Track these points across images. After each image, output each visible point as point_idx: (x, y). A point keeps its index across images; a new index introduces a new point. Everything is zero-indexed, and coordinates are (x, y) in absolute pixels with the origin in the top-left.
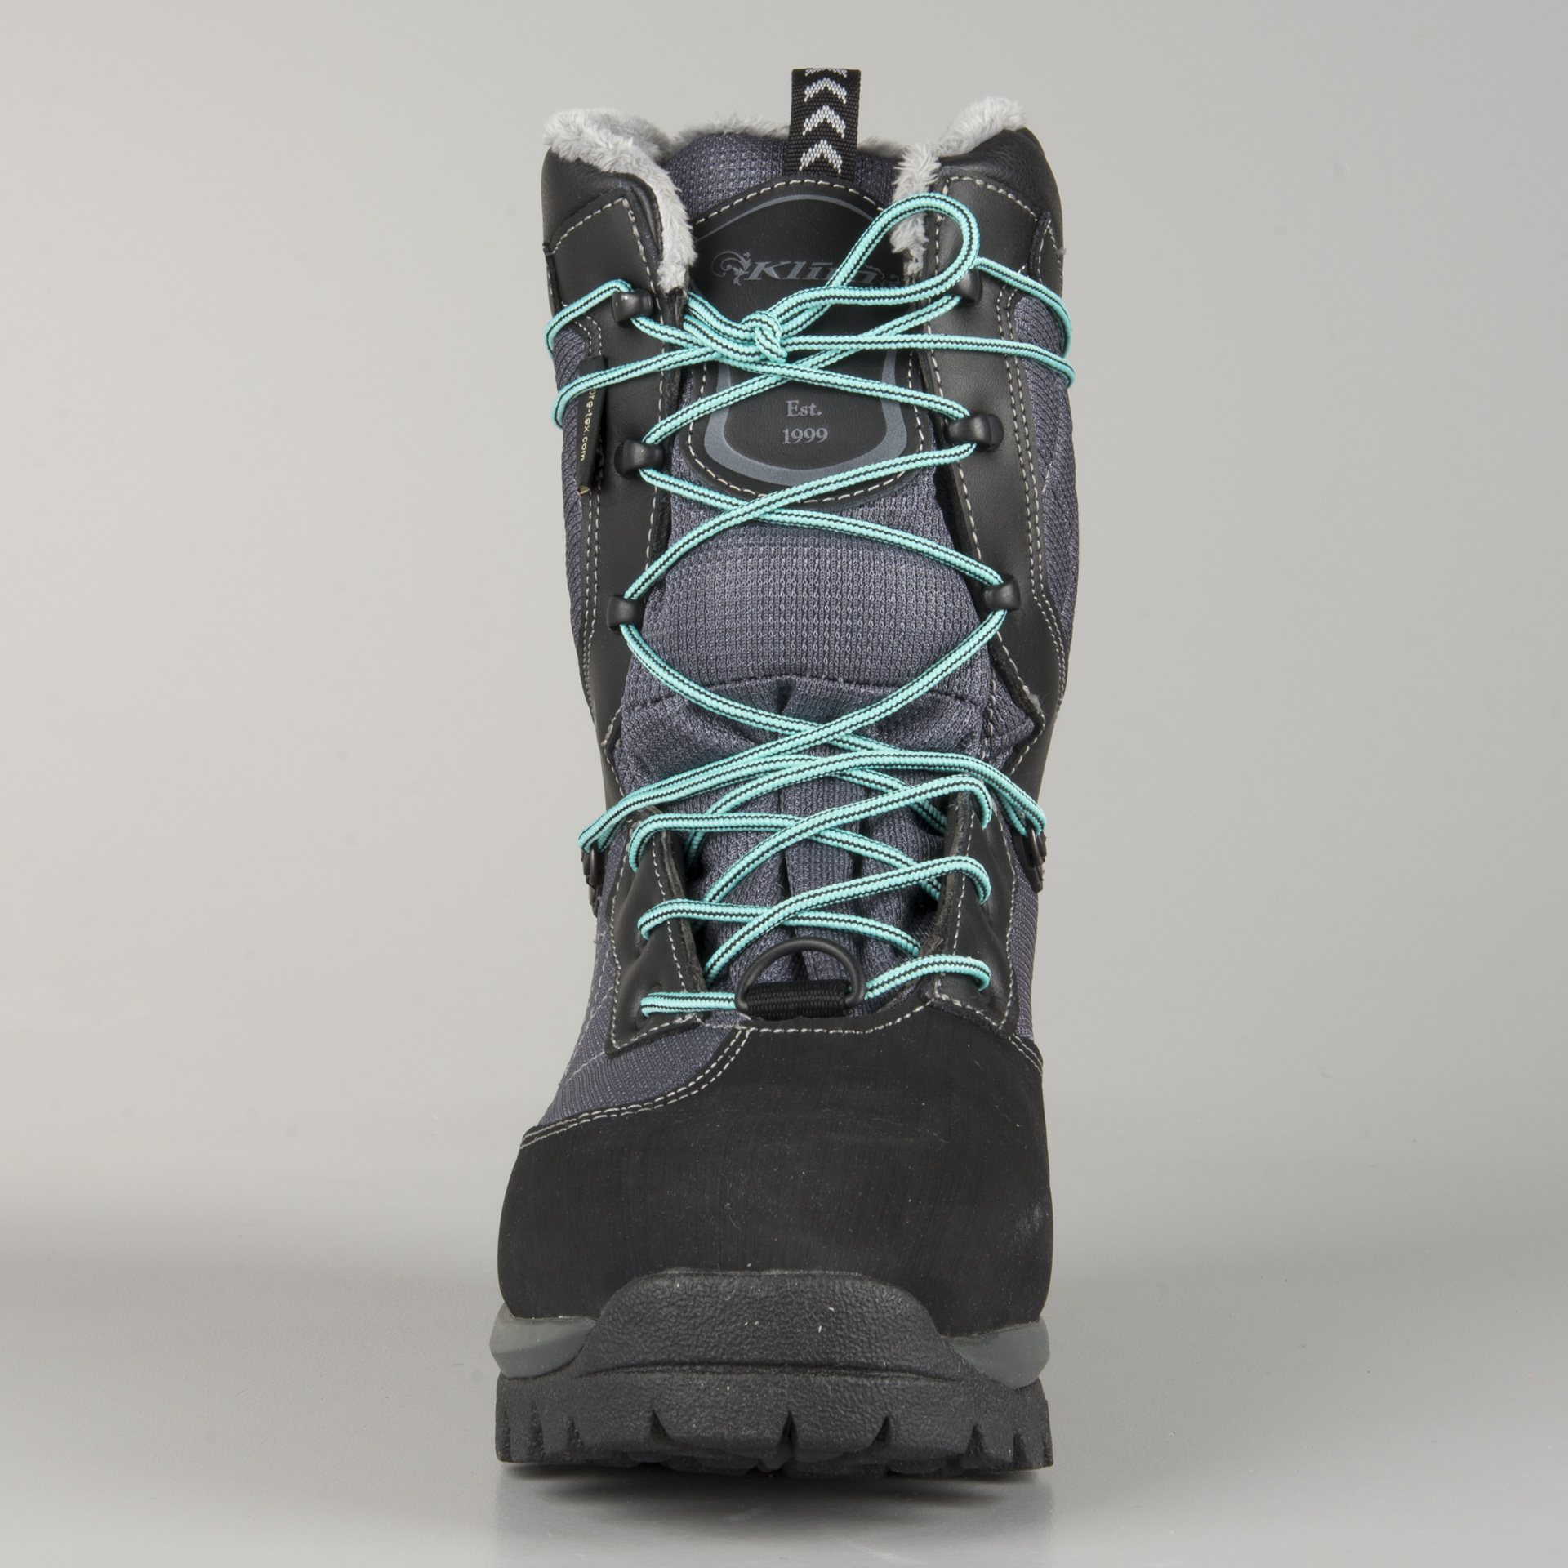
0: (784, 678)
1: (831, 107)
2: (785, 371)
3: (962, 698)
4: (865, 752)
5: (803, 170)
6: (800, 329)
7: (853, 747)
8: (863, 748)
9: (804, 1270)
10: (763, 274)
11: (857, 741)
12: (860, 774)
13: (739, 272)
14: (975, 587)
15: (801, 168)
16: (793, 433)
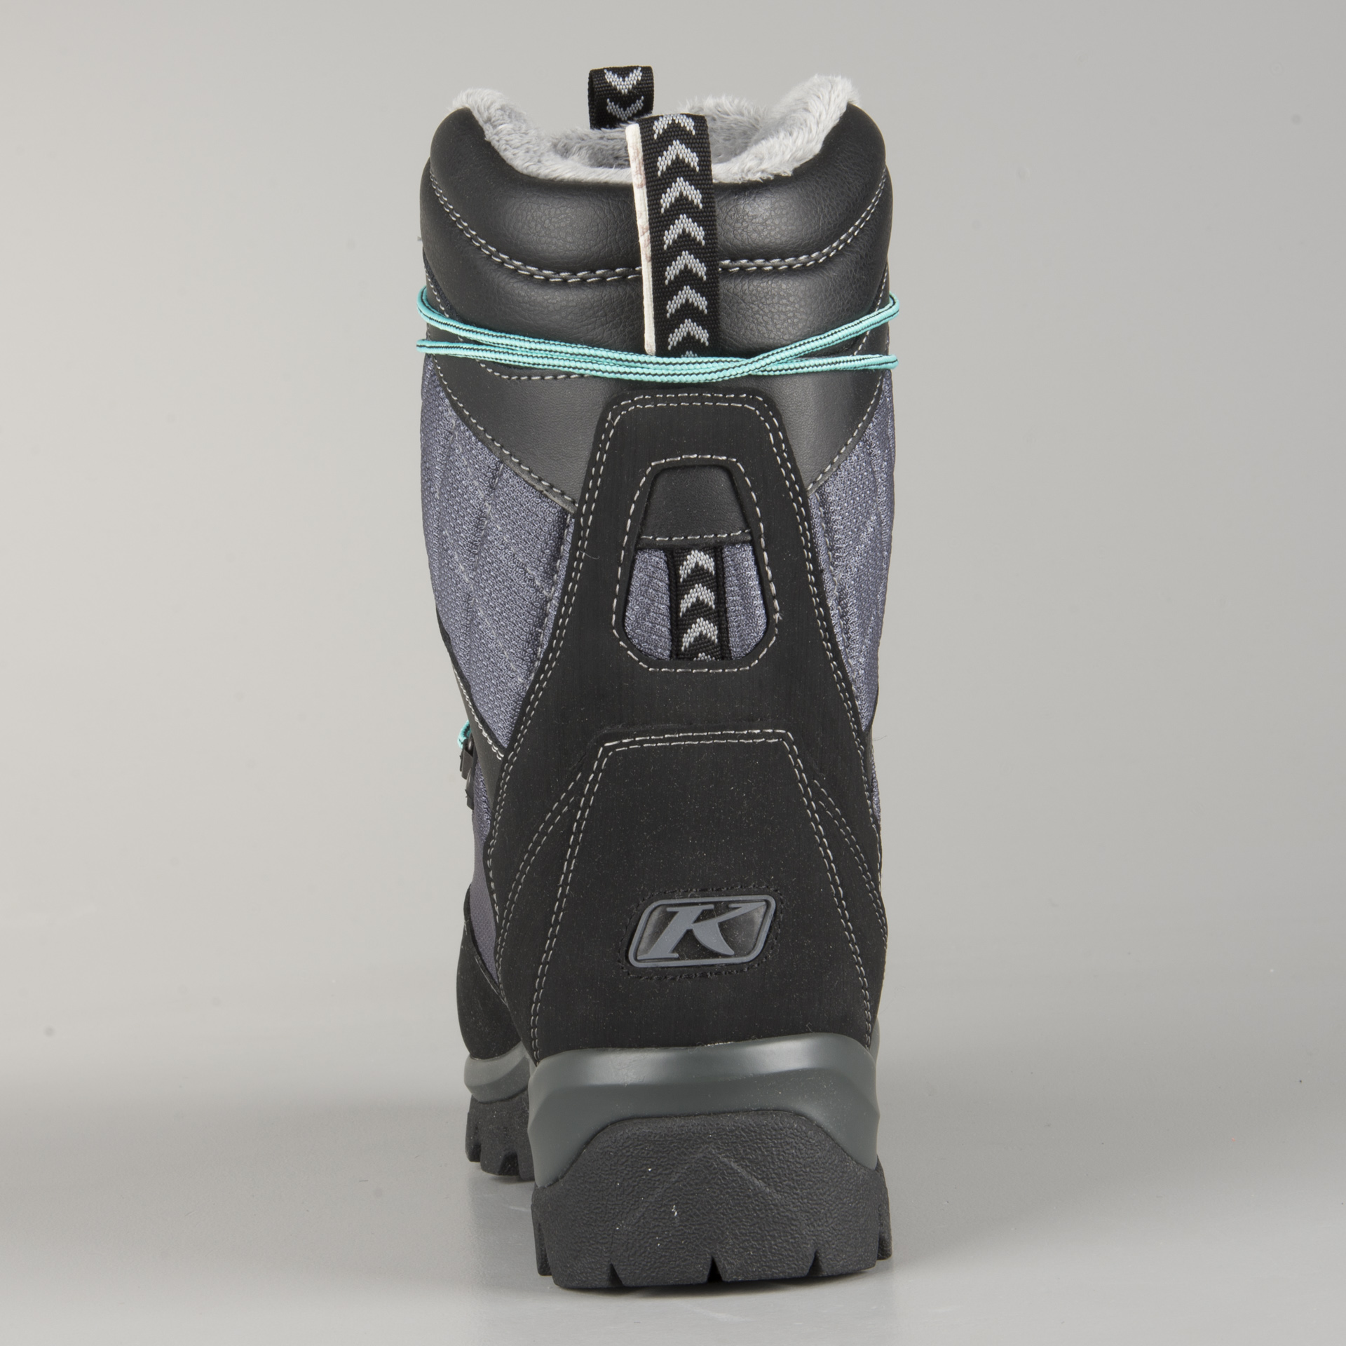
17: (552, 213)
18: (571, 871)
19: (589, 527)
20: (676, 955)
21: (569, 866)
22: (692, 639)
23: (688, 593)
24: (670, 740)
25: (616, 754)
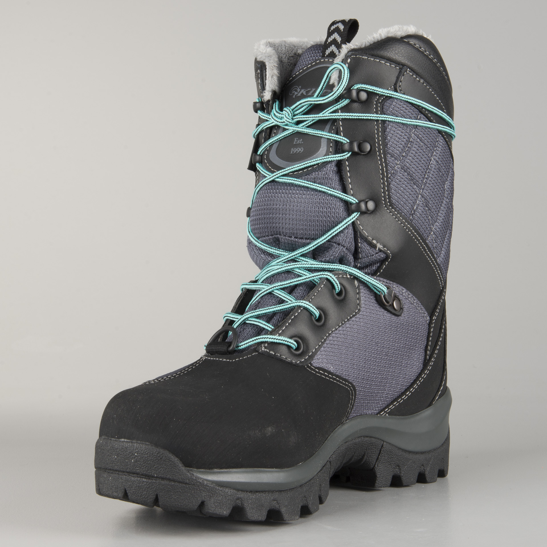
0: (276, 236)
1: (338, 33)
2: (294, 129)
3: (339, 244)
4: (305, 263)
5: (327, 56)
6: (302, 113)
7: (301, 261)
8: (305, 261)
9: (131, 440)
10: (302, 93)
11: (303, 258)
12: (297, 270)
13: (296, 93)
14: (347, 203)
15: (326, 55)
16: (294, 150)
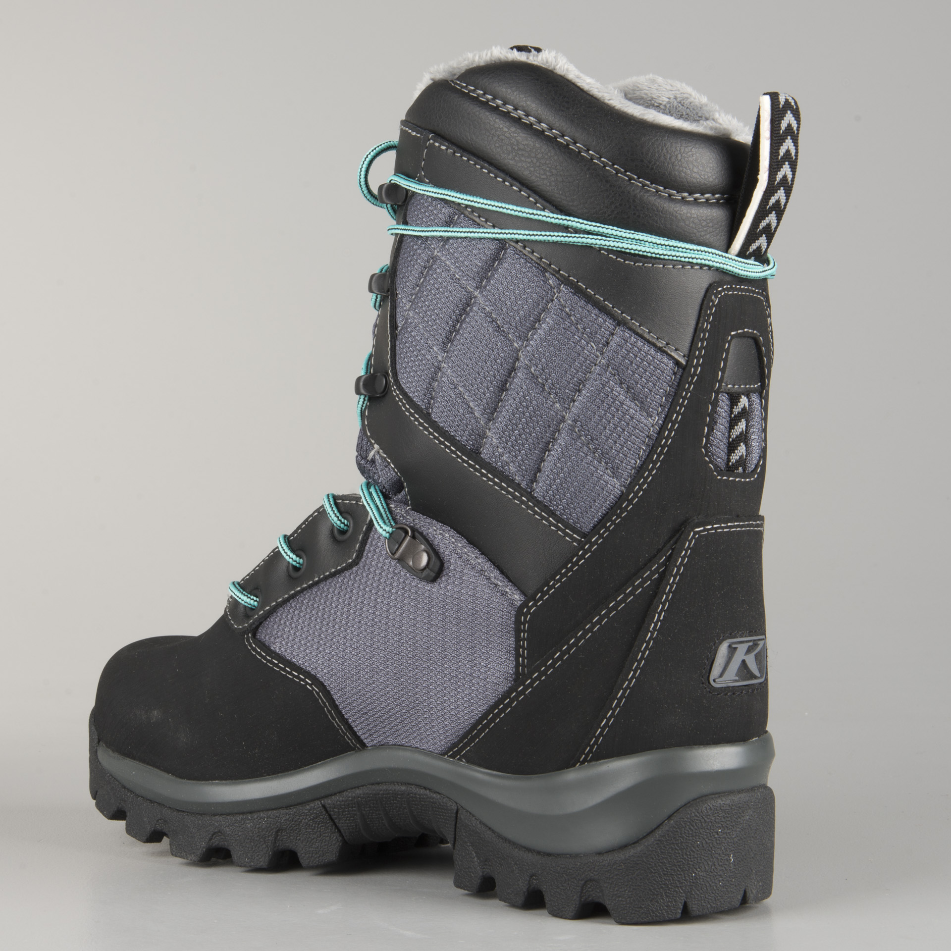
17: (682, 151)
18: (661, 621)
19: (697, 375)
20: (737, 678)
21: (659, 617)
22: (738, 457)
23: (737, 425)
24: (731, 527)
25: (700, 536)
